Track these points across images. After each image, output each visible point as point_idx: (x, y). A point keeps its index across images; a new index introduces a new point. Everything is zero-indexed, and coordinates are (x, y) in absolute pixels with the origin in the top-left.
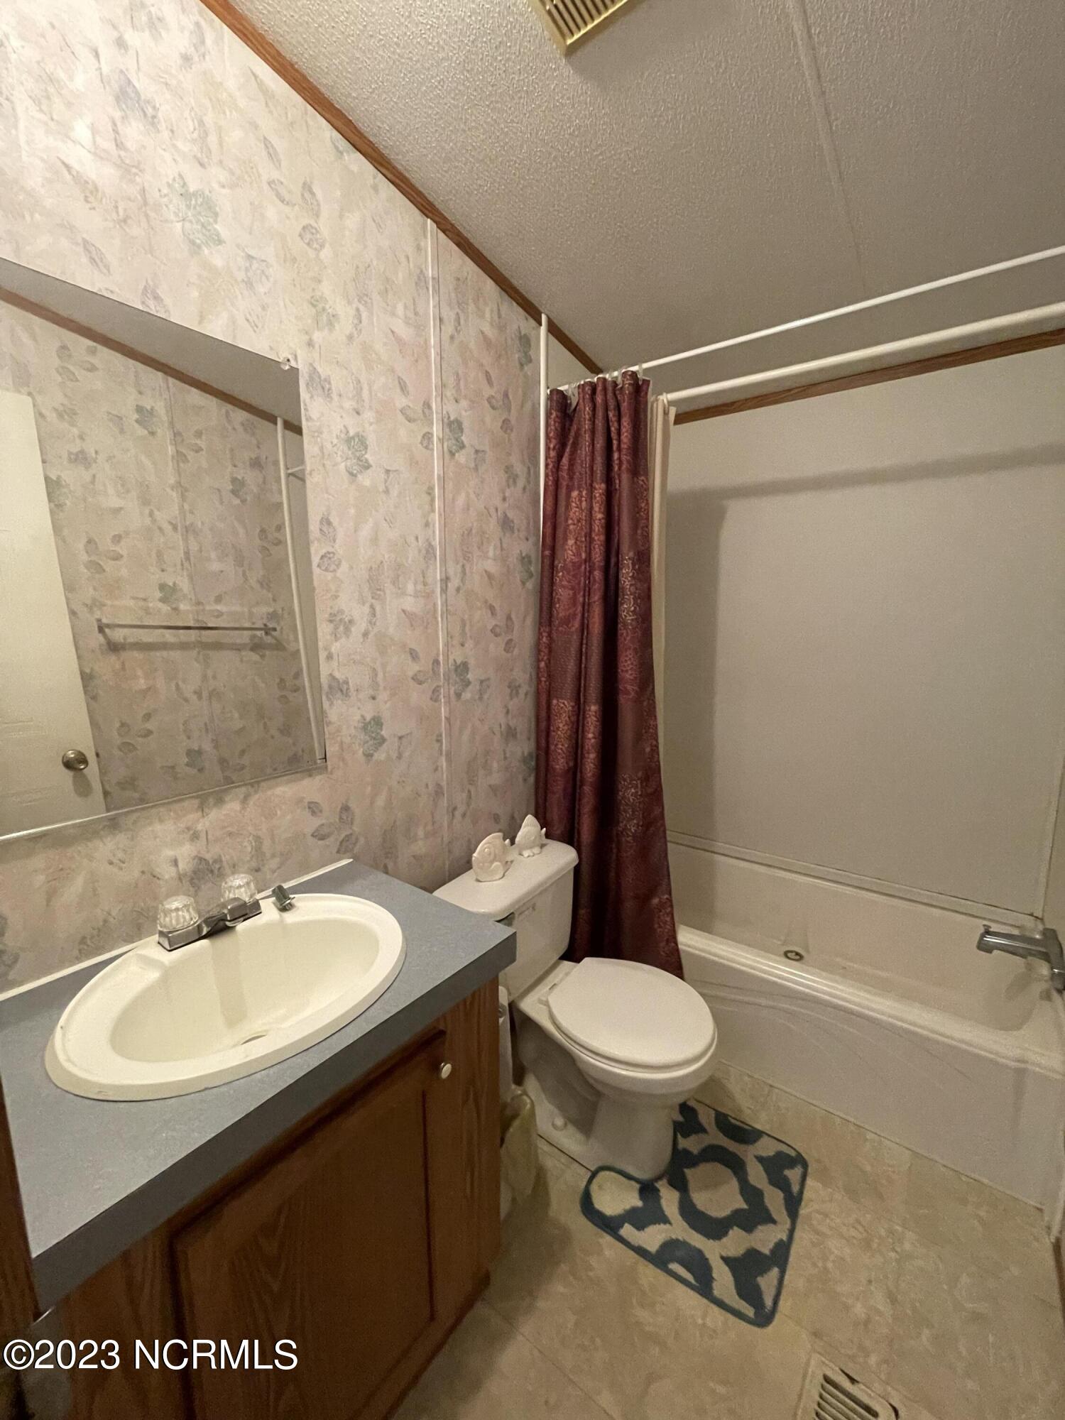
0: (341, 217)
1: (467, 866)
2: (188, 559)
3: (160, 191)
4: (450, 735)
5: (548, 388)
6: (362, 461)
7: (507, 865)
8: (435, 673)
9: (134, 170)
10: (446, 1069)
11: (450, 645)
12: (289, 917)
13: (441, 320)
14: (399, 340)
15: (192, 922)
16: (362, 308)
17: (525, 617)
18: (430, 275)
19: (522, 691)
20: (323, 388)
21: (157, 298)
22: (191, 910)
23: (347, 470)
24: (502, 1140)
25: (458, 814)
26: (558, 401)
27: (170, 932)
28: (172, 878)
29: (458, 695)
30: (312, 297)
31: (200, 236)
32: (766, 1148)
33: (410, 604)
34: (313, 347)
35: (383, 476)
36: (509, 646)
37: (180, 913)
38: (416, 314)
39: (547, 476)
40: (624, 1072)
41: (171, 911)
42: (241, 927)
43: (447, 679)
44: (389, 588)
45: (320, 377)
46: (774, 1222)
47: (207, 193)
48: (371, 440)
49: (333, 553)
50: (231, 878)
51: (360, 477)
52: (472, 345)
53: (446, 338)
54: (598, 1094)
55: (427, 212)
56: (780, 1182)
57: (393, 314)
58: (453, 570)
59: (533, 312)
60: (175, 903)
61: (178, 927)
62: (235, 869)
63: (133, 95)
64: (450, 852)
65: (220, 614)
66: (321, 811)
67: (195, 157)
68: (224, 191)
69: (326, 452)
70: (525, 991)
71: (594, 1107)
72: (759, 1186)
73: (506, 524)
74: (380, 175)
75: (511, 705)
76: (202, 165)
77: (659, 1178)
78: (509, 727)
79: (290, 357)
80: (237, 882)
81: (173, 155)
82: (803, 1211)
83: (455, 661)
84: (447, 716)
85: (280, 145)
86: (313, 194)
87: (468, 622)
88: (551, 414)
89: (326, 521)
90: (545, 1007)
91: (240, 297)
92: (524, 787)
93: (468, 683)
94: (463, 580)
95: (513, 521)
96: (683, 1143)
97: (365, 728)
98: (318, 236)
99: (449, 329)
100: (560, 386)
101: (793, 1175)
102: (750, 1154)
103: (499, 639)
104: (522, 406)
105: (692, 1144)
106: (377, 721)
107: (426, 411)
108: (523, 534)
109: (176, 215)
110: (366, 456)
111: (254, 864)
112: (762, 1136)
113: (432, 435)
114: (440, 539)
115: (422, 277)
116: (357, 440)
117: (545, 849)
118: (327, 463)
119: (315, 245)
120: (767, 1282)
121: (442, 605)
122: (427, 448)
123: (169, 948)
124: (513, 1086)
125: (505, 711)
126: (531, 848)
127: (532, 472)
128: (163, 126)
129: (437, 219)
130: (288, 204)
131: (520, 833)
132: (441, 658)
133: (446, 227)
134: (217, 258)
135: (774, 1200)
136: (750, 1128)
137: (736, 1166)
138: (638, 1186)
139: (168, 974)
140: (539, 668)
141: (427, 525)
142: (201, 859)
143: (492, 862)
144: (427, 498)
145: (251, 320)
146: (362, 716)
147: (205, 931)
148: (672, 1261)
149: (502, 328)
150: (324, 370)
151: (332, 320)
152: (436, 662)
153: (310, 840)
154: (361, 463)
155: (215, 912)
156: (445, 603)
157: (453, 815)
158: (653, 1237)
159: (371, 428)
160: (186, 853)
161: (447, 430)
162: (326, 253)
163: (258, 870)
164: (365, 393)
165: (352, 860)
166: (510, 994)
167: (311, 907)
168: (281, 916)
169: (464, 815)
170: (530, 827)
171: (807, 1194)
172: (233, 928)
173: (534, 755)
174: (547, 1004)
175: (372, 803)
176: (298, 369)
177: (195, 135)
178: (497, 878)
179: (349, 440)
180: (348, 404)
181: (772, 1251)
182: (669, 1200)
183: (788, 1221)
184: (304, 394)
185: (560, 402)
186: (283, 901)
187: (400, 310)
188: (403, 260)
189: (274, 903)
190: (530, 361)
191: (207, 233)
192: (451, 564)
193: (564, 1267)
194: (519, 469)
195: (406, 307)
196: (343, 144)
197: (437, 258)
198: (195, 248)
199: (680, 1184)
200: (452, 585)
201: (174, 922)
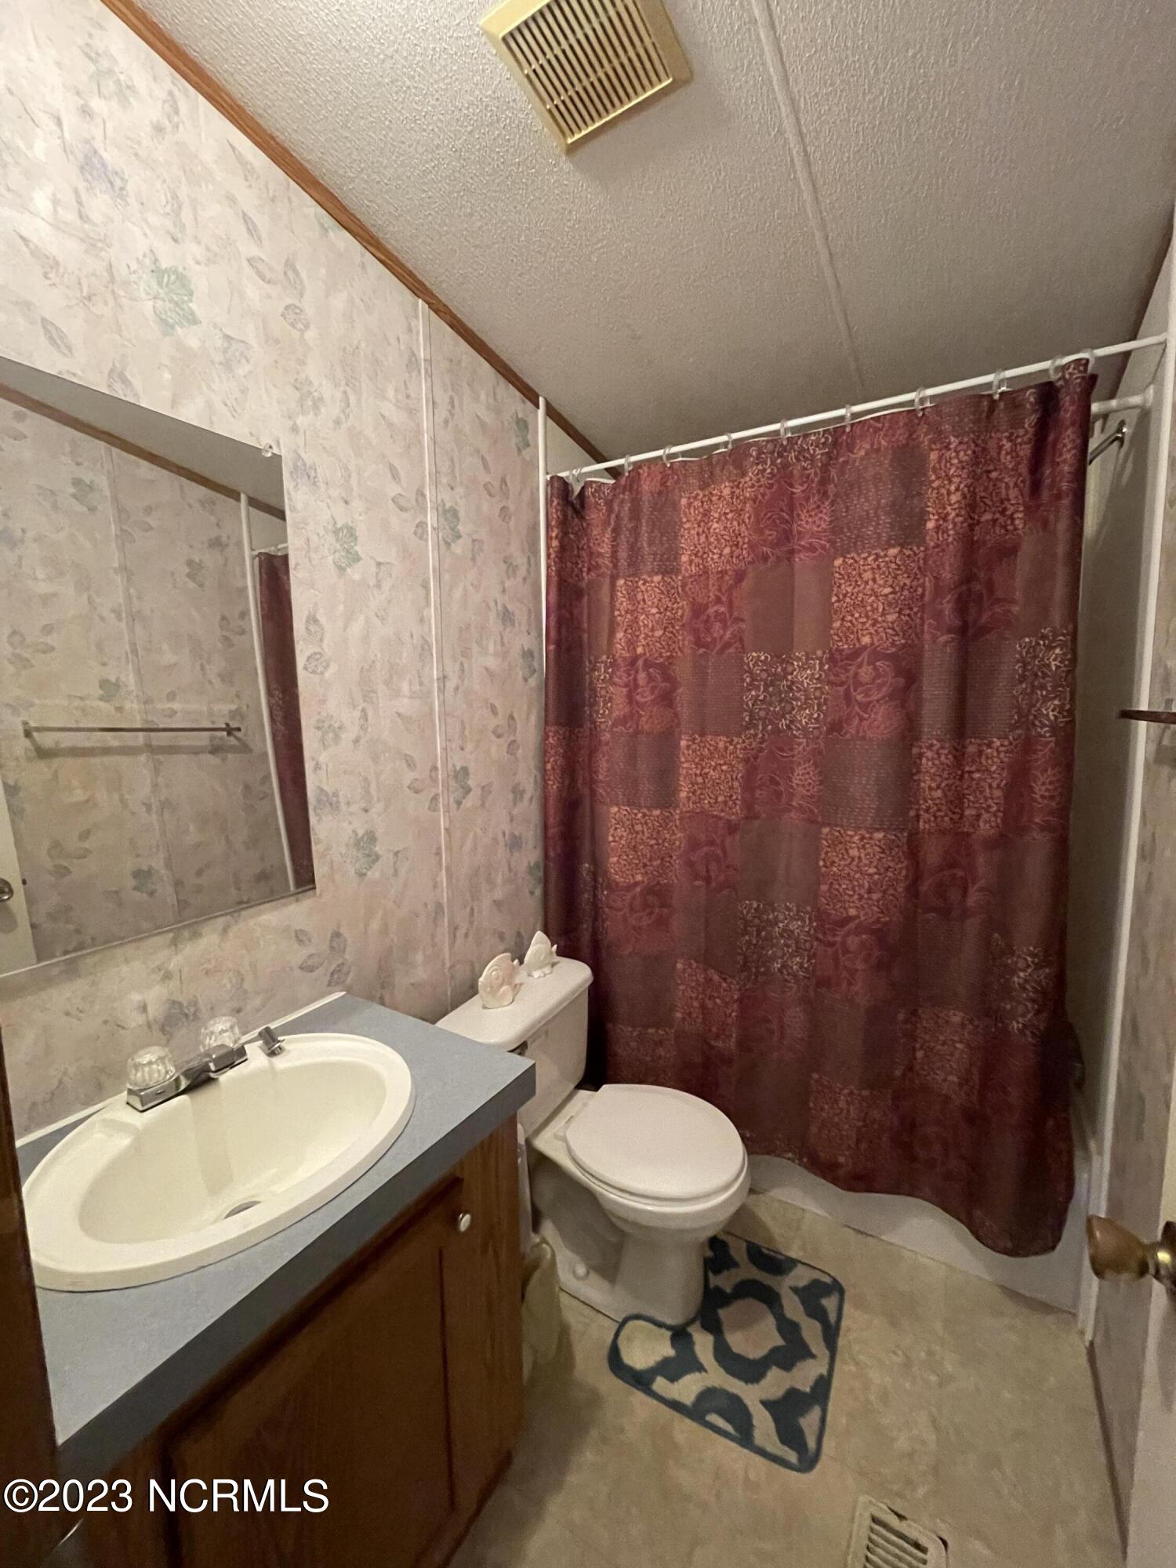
0: (327, 295)
1: (472, 990)
2: (135, 652)
3: (129, 267)
4: (449, 848)
5: (547, 473)
6: (350, 553)
7: (516, 988)
8: (434, 780)
9: (100, 245)
10: (465, 1221)
11: (449, 750)
12: (280, 1063)
13: (434, 403)
14: (390, 425)
15: (168, 1077)
16: (349, 391)
17: (528, 714)
18: (422, 357)
19: (527, 797)
20: (309, 477)
21: (125, 381)
22: (167, 1062)
23: (334, 563)
24: (523, 1297)
25: (460, 934)
26: (558, 489)
27: (141, 1090)
28: (140, 1026)
29: (459, 803)
30: (296, 380)
31: (173, 315)
32: (800, 1277)
33: (405, 705)
34: (297, 432)
35: (374, 569)
36: (512, 746)
37: (154, 1066)
38: (408, 397)
39: (548, 567)
40: (649, 1208)
41: (144, 1065)
42: (225, 1077)
43: (447, 787)
44: (381, 689)
45: (304, 464)
46: (813, 1356)
47: (180, 269)
48: (361, 531)
49: (320, 653)
50: (212, 1022)
51: (349, 570)
52: (467, 429)
53: (439, 420)
54: (623, 1234)
55: (418, 293)
56: (816, 1312)
57: (384, 398)
58: (452, 669)
59: (530, 395)
60: (146, 1057)
61: (151, 1084)
62: (213, 1012)
63: (99, 166)
64: (452, 977)
65: (173, 713)
66: (310, 941)
67: (168, 232)
68: (197, 268)
69: (312, 545)
70: (541, 1125)
71: (618, 1249)
72: (795, 1319)
73: (507, 617)
74: (368, 254)
75: (515, 811)
76: (176, 240)
77: (691, 1322)
78: (513, 836)
79: (272, 444)
80: (219, 1027)
81: (142, 229)
82: (841, 1342)
83: (454, 765)
84: (447, 826)
85: (262, 222)
86: (297, 273)
87: (467, 726)
88: (552, 501)
89: (313, 619)
90: (560, 1143)
91: (217, 379)
92: (531, 901)
93: (468, 790)
94: (461, 678)
95: (513, 614)
96: (715, 1281)
97: (357, 844)
98: (302, 317)
99: (442, 413)
100: (560, 472)
101: (829, 1303)
102: (786, 1285)
103: (501, 741)
104: (520, 493)
105: (725, 1281)
106: (371, 838)
107: (420, 499)
108: (524, 628)
109: (148, 294)
110: (357, 548)
111: (236, 1005)
112: (795, 1265)
113: (426, 524)
114: (437, 634)
115: (413, 359)
116: (345, 531)
117: (556, 967)
118: (313, 555)
119: (300, 326)
120: (809, 1422)
121: (439, 706)
122: (421, 538)
123: (141, 1109)
124: (533, 1235)
125: (509, 818)
126: (540, 968)
127: (532, 562)
128: (132, 200)
129: (427, 298)
130: (269, 282)
131: (529, 952)
132: (439, 765)
133: (439, 308)
134: (192, 338)
135: (811, 1332)
136: (783, 1258)
137: (771, 1299)
138: (668, 1334)
139: (140, 1139)
140: (545, 770)
141: (422, 620)
142: (174, 1002)
143: (502, 985)
144: (421, 592)
145: (229, 404)
146: (354, 831)
147: (184, 1085)
148: (709, 1411)
149: (498, 411)
150: (308, 457)
151: (318, 403)
152: (435, 768)
153: (298, 973)
154: (350, 556)
155: (195, 1064)
156: (443, 704)
157: (455, 936)
158: (687, 1388)
159: (361, 518)
160: (155, 997)
161: (442, 520)
162: (310, 335)
163: (239, 1011)
164: (354, 481)
165: (344, 993)
166: (525, 1131)
167: (302, 1049)
168: (270, 1062)
169: (466, 935)
170: (540, 944)
171: (844, 1324)
172: (217, 1079)
173: (542, 865)
174: (565, 1140)
175: (366, 926)
176: (280, 456)
177: (168, 209)
178: (506, 1003)
179: (336, 532)
180: (335, 493)
181: (813, 1389)
182: (703, 1344)
183: (827, 1352)
184: (288, 484)
185: (560, 489)
186: (271, 1043)
187: (391, 393)
188: (393, 341)
189: (260, 1047)
190: (527, 445)
191: (181, 313)
192: (447, 661)
193: (594, 1433)
194: (520, 560)
195: (396, 390)
196: (328, 221)
197: (429, 338)
198: (167, 327)
199: (714, 1327)
200: (451, 685)
201: (147, 1077)
